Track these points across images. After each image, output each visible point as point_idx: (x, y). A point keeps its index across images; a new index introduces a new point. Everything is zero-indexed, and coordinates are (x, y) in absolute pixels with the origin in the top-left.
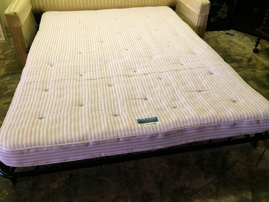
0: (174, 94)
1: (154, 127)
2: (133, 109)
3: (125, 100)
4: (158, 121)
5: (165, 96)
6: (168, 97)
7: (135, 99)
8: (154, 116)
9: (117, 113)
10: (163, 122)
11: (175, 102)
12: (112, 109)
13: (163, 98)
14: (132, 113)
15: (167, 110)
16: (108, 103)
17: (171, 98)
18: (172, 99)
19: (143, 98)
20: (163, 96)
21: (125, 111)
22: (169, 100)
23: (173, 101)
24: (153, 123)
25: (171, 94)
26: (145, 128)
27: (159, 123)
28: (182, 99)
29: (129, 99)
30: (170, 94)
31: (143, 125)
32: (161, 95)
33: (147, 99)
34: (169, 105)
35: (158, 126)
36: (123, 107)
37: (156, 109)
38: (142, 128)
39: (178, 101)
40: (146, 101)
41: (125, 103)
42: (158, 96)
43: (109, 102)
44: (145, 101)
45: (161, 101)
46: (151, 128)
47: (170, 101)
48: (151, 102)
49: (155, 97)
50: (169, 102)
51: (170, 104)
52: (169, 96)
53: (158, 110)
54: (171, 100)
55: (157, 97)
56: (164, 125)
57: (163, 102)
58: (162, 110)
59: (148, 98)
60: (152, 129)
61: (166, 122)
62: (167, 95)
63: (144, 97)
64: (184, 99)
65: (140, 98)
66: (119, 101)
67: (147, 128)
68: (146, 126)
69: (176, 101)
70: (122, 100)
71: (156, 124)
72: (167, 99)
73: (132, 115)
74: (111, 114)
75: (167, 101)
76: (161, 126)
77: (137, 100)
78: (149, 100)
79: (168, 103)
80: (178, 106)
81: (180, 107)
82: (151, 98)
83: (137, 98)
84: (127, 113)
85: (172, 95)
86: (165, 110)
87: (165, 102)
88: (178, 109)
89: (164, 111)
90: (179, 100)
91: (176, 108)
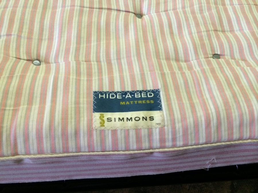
0: (221, 7)
1: (144, 133)
2: (94, 44)
3: (77, 8)
4: (160, 109)
5: (193, 12)
6: (203, 18)
7: (109, 9)
8: (150, 87)
9: (43, 52)
10: (177, 115)
11: (221, 34)
12: (30, 39)
13: (187, 20)
14: (88, 61)
15: (194, 62)
16: (23, 14)
17: (209, 21)
18: (214, 24)
19: (131, 9)
20: (188, 10)
21: (67, 51)
22: (203, 28)
23: (216, 30)
24: (141, 114)
25: (213, 6)
26: (114, 132)
27: (163, 120)
28: (241, 29)
29: (91, 8)
30: (209, 9)
31: (109, 120)
32: (183, 7)
33: (140, 15)
34: (203, 46)
35: (158, 130)
36: (66, 35)
37: (162, 55)
38: (102, 132)
39: (229, 35)
40: (139, 20)
41: (75, 20)
42: (175, 9)
43: (29, 11)
44: (135, 22)
45: (180, 27)
46: (132, 133)
47: (208, 31)
48: (152, 27)
49: (166, 11)
50: (204, 34)
51: (206, 42)
52: (206, 14)
53: (168, 59)
54: (211, 28)
55: (171, 13)
56: (179, 126)
57: (186, 32)
58: (177, 60)
59: (145, 11)
60: (135, 140)
61: (184, 118)
62: (201, 10)
63: (134, 7)
64: (247, 31)
65: (122, 8)
66: (59, 10)
67: (119, 132)
68: (118, 124)
69: (223, 31)
70: (68, 8)
71: (152, 119)
72: (197, 25)
73: (84, 67)
74: (23, 56)
75: (199, 32)
76: (168, 129)
77: (114, 13)
78: (146, 17)
79: (201, 38)
80: (227, 52)
81: (233, 57)
82: (154, 15)
83: (114, 6)
84: (71, 58)
85: (214, 11)
86: (187, 60)
87: (190, 33)
88: (228, 63)
89: (183, 65)
90: (232, 31)
91: (221, 60)
